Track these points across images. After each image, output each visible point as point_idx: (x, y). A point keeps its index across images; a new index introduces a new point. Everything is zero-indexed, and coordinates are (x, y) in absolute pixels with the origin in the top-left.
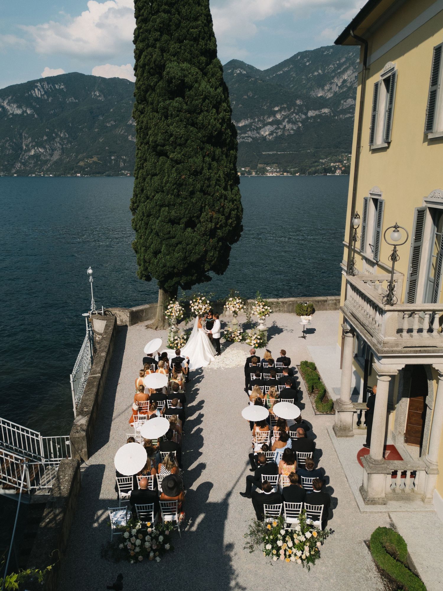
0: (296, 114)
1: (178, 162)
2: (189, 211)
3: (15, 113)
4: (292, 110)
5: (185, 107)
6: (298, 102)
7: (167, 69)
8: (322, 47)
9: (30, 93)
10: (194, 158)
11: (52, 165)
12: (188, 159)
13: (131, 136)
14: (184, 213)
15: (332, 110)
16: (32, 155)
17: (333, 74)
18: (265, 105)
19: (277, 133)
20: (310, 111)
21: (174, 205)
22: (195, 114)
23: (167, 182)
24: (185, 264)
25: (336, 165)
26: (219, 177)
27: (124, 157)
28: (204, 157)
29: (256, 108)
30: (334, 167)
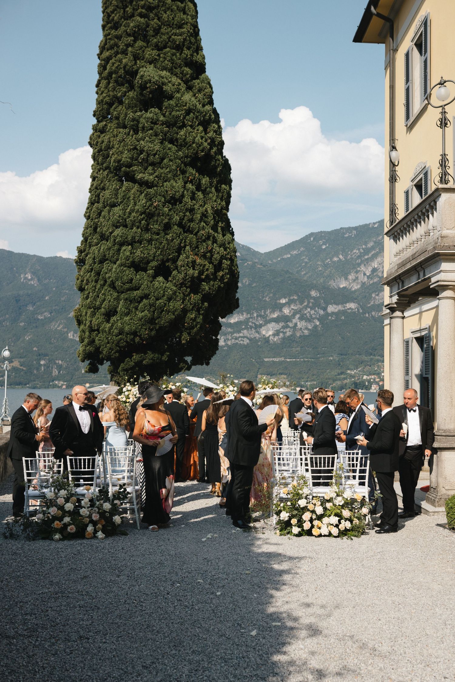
0: (311, 309)
1: (148, 185)
2: (161, 252)
4: (306, 304)
5: (162, 118)
6: (313, 293)
7: (140, 72)
8: (341, 228)
10: (172, 181)
12: (163, 182)
13: (72, 333)
14: (154, 254)
15: (360, 305)
17: (359, 261)
18: (267, 296)
19: (284, 333)
20: (331, 306)
21: (140, 242)
22: (175, 128)
23: (132, 211)
24: (152, 330)
25: (370, 379)
26: (206, 211)
27: (60, 362)
28: (186, 183)
29: (255, 300)
30: (369, 381)
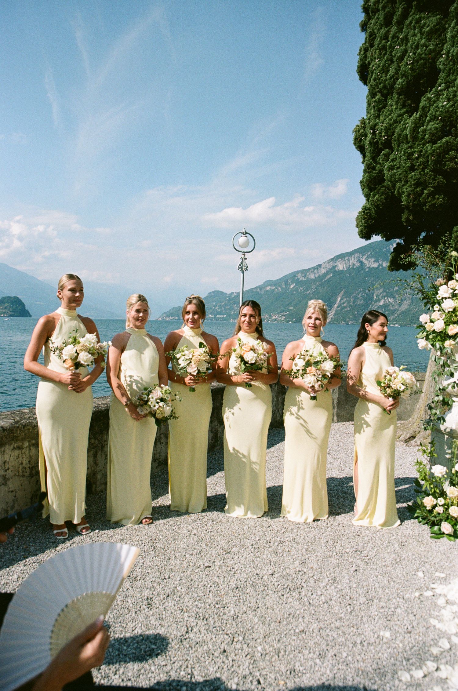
3: (371, 267)
9: (388, 248)
11: (399, 315)
16: (381, 305)
